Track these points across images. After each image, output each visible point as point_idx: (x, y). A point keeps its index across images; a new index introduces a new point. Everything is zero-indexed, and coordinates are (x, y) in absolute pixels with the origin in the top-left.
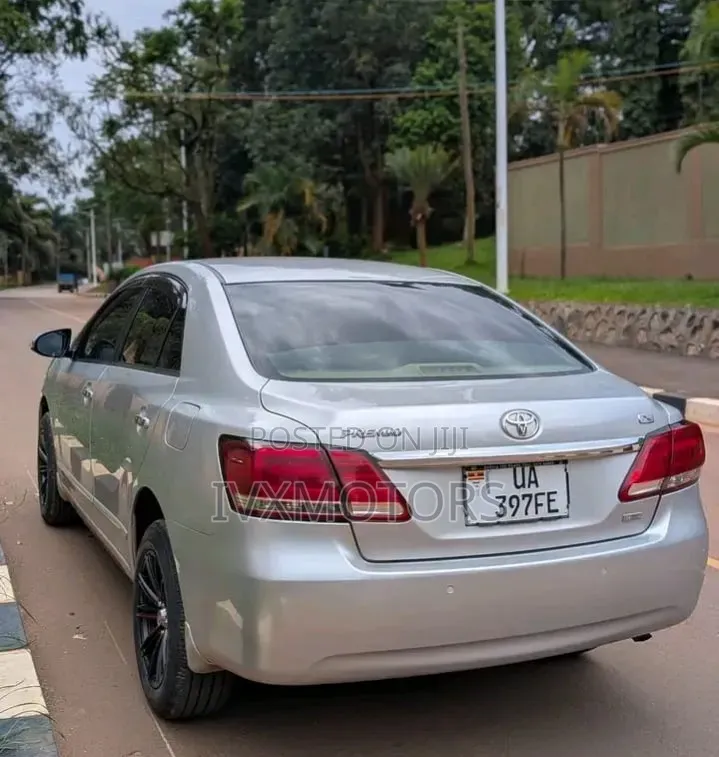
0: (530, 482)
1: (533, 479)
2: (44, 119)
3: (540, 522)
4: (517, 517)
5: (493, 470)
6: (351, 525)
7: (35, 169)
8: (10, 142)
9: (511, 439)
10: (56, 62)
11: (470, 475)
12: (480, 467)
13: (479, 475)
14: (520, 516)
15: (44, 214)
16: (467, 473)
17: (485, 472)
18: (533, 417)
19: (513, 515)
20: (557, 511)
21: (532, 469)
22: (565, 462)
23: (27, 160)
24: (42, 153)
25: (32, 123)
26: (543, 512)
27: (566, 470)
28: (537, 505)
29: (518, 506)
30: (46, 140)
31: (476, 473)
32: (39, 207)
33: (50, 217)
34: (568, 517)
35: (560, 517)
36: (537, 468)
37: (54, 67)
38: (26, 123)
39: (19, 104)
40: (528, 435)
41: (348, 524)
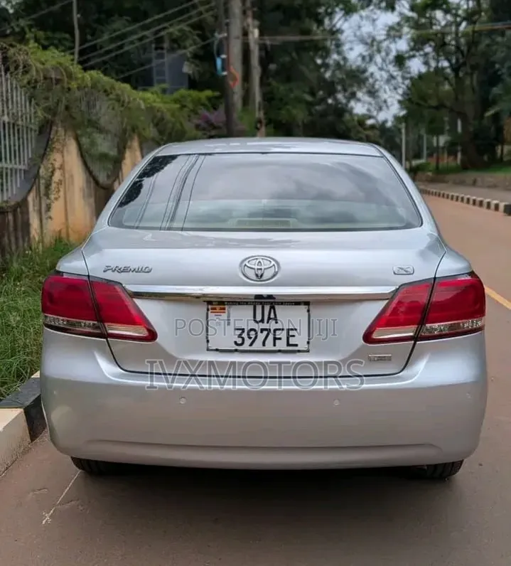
0: (269, 318)
1: (272, 316)
2: (367, 59)
3: (279, 353)
4: (254, 347)
5: (234, 306)
6: (107, 341)
7: (360, 95)
8: (344, 77)
9: (248, 280)
10: (375, 17)
11: (212, 309)
12: (222, 303)
13: (221, 309)
14: (258, 345)
15: (372, 127)
16: (210, 307)
17: (226, 307)
18: (273, 263)
19: (251, 345)
20: (296, 345)
21: (272, 308)
22: (307, 303)
23: (355, 89)
24: (364, 83)
25: (359, 62)
26: (281, 345)
27: (308, 311)
28: (275, 339)
29: (256, 337)
30: (367, 74)
31: (218, 307)
32: (370, 122)
33: (377, 129)
34: (308, 351)
35: (299, 351)
36: (276, 307)
37: (374, 20)
38: (355, 62)
39: (351, 49)
40: (264, 278)
41: (105, 340)
